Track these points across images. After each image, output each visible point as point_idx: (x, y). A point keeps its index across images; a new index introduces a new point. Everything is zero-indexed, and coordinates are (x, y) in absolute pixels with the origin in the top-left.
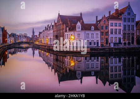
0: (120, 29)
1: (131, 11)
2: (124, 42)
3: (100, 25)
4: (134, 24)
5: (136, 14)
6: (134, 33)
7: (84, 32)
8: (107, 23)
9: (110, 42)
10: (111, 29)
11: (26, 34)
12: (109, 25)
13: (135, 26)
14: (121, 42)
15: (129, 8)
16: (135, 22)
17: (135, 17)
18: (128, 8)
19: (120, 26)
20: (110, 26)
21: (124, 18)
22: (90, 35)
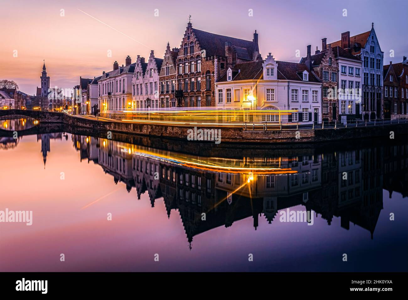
0: (359, 83)
1: (376, 43)
2: (364, 113)
3: (322, 69)
4: (380, 72)
5: (383, 52)
6: (380, 94)
7: (287, 84)
8: (334, 66)
9: (340, 113)
10: (342, 81)
11: (12, 83)
12: (338, 71)
13: (382, 77)
14: (360, 113)
15: (373, 37)
16: (382, 70)
17: (383, 58)
18: (371, 37)
19: (358, 75)
20: (340, 73)
21: (365, 57)
22: (300, 94)
